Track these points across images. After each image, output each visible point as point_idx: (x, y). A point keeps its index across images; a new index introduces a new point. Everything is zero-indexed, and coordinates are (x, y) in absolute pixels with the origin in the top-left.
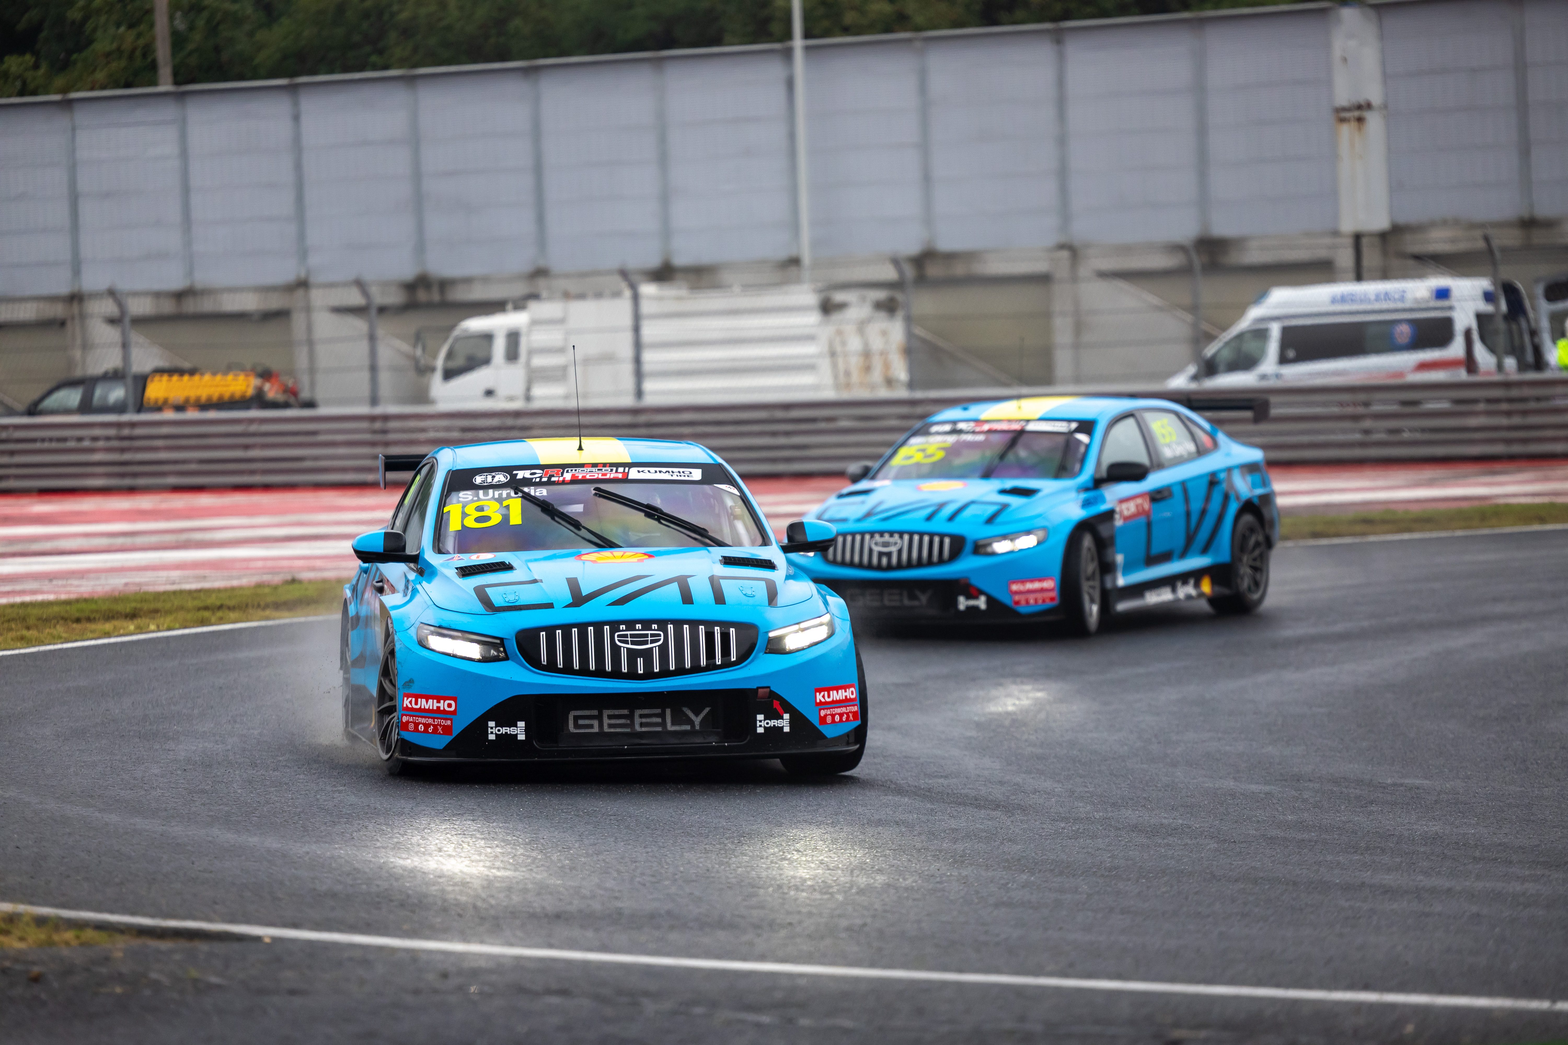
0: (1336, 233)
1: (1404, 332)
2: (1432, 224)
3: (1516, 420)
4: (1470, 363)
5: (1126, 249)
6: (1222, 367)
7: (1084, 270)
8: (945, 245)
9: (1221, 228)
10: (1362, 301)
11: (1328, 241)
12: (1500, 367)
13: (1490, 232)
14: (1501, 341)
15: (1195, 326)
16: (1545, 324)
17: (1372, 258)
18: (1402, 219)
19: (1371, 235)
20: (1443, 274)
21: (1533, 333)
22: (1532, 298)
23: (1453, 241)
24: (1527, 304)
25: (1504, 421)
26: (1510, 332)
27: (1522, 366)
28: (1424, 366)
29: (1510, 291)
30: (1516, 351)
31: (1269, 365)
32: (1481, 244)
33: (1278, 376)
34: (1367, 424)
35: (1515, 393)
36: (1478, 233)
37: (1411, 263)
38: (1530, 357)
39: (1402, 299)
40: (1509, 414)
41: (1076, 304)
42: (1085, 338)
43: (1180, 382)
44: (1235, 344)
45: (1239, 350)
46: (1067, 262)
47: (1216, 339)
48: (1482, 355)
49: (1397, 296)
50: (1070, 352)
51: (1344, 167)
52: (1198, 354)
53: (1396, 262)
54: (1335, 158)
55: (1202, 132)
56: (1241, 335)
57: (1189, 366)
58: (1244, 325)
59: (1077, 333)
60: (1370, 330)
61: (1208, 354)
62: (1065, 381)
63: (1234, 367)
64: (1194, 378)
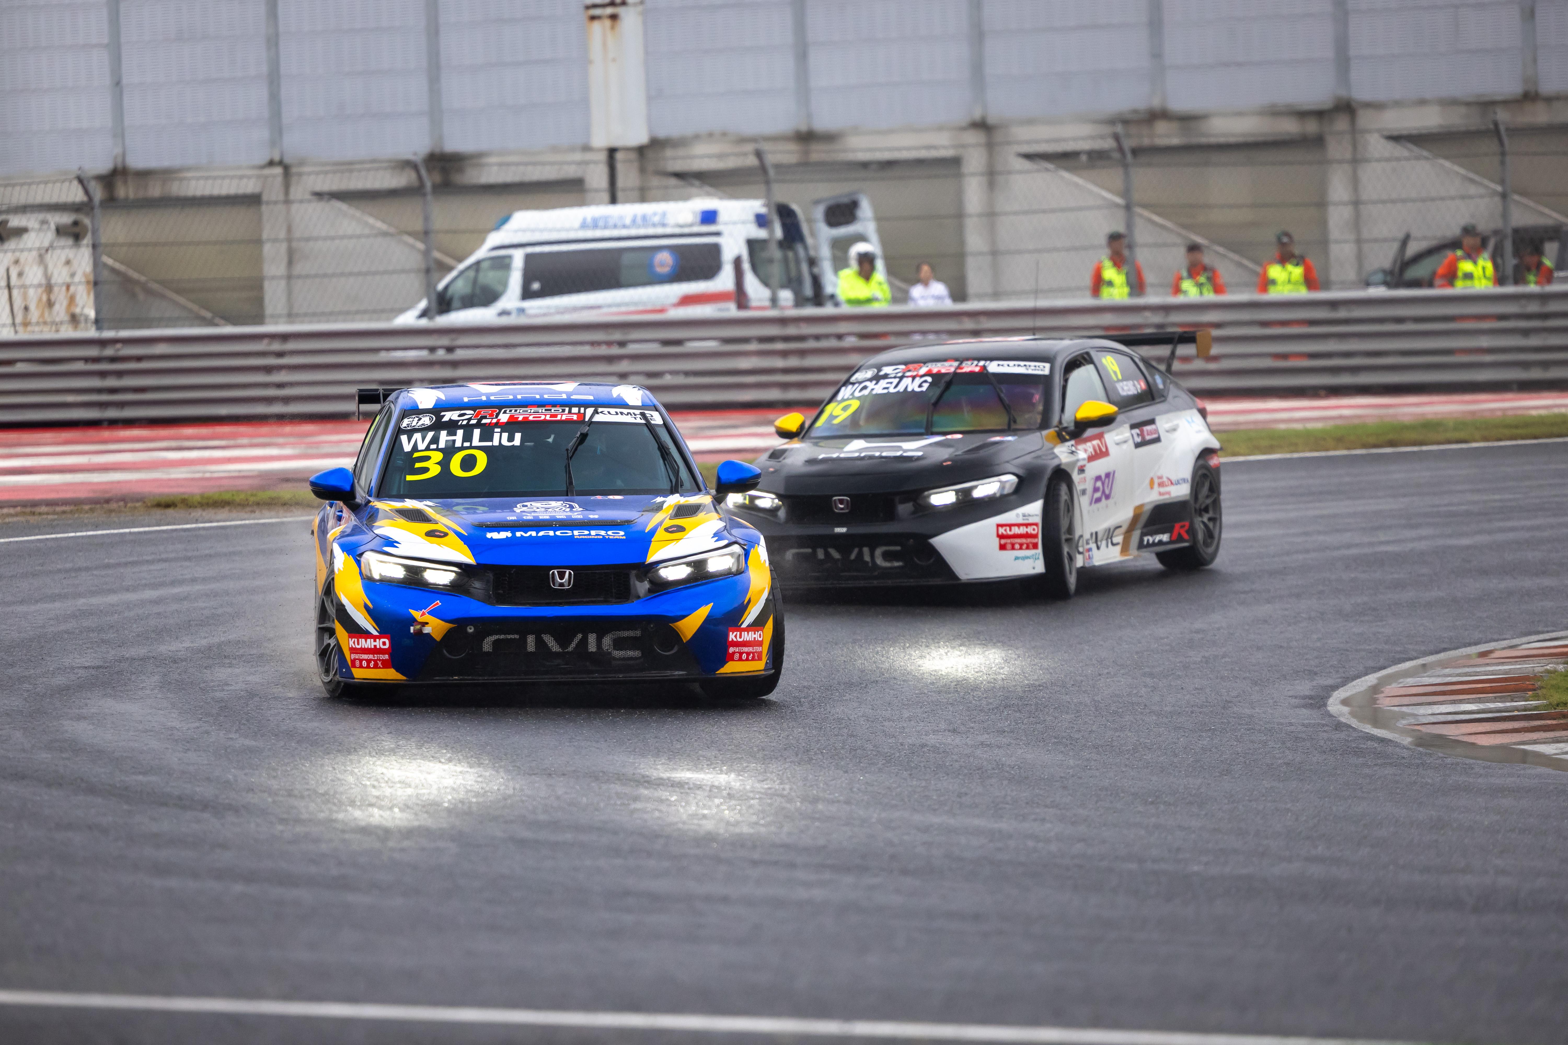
0: (587, 148)
1: (664, 261)
2: (697, 137)
3: (793, 362)
4: (740, 296)
5: (347, 166)
6: (456, 303)
7: (298, 191)
8: (137, 161)
9: (454, 144)
10: (616, 226)
11: (578, 156)
12: (774, 301)
13: (766, 147)
14: (776, 271)
15: (426, 253)
16: (825, 252)
17: (627, 176)
18: (661, 134)
19: (629, 149)
20: (709, 194)
21: (812, 262)
22: (810, 221)
23: (721, 156)
24: (805, 229)
25: (779, 363)
26: (786, 260)
27: (800, 301)
28: (687, 300)
29: (786, 214)
30: (793, 282)
31: (511, 299)
32: (751, 161)
33: (521, 311)
34: (623, 366)
35: (791, 331)
36: (750, 148)
37: (673, 181)
38: (808, 289)
39: (663, 224)
40: (784, 354)
41: (289, 230)
42: (298, 269)
43: (408, 319)
44: (471, 274)
45: (475, 281)
46: (279, 180)
47: (450, 269)
48: (753, 287)
49: (656, 219)
50: (283, 283)
51: (596, 72)
52: (430, 286)
53: (655, 181)
54: (586, 61)
55: (433, 30)
56: (478, 263)
57: (420, 300)
58: (481, 253)
59: (290, 263)
60: (626, 259)
61: (441, 286)
62: (276, 318)
63: (469, 302)
64: (424, 314)
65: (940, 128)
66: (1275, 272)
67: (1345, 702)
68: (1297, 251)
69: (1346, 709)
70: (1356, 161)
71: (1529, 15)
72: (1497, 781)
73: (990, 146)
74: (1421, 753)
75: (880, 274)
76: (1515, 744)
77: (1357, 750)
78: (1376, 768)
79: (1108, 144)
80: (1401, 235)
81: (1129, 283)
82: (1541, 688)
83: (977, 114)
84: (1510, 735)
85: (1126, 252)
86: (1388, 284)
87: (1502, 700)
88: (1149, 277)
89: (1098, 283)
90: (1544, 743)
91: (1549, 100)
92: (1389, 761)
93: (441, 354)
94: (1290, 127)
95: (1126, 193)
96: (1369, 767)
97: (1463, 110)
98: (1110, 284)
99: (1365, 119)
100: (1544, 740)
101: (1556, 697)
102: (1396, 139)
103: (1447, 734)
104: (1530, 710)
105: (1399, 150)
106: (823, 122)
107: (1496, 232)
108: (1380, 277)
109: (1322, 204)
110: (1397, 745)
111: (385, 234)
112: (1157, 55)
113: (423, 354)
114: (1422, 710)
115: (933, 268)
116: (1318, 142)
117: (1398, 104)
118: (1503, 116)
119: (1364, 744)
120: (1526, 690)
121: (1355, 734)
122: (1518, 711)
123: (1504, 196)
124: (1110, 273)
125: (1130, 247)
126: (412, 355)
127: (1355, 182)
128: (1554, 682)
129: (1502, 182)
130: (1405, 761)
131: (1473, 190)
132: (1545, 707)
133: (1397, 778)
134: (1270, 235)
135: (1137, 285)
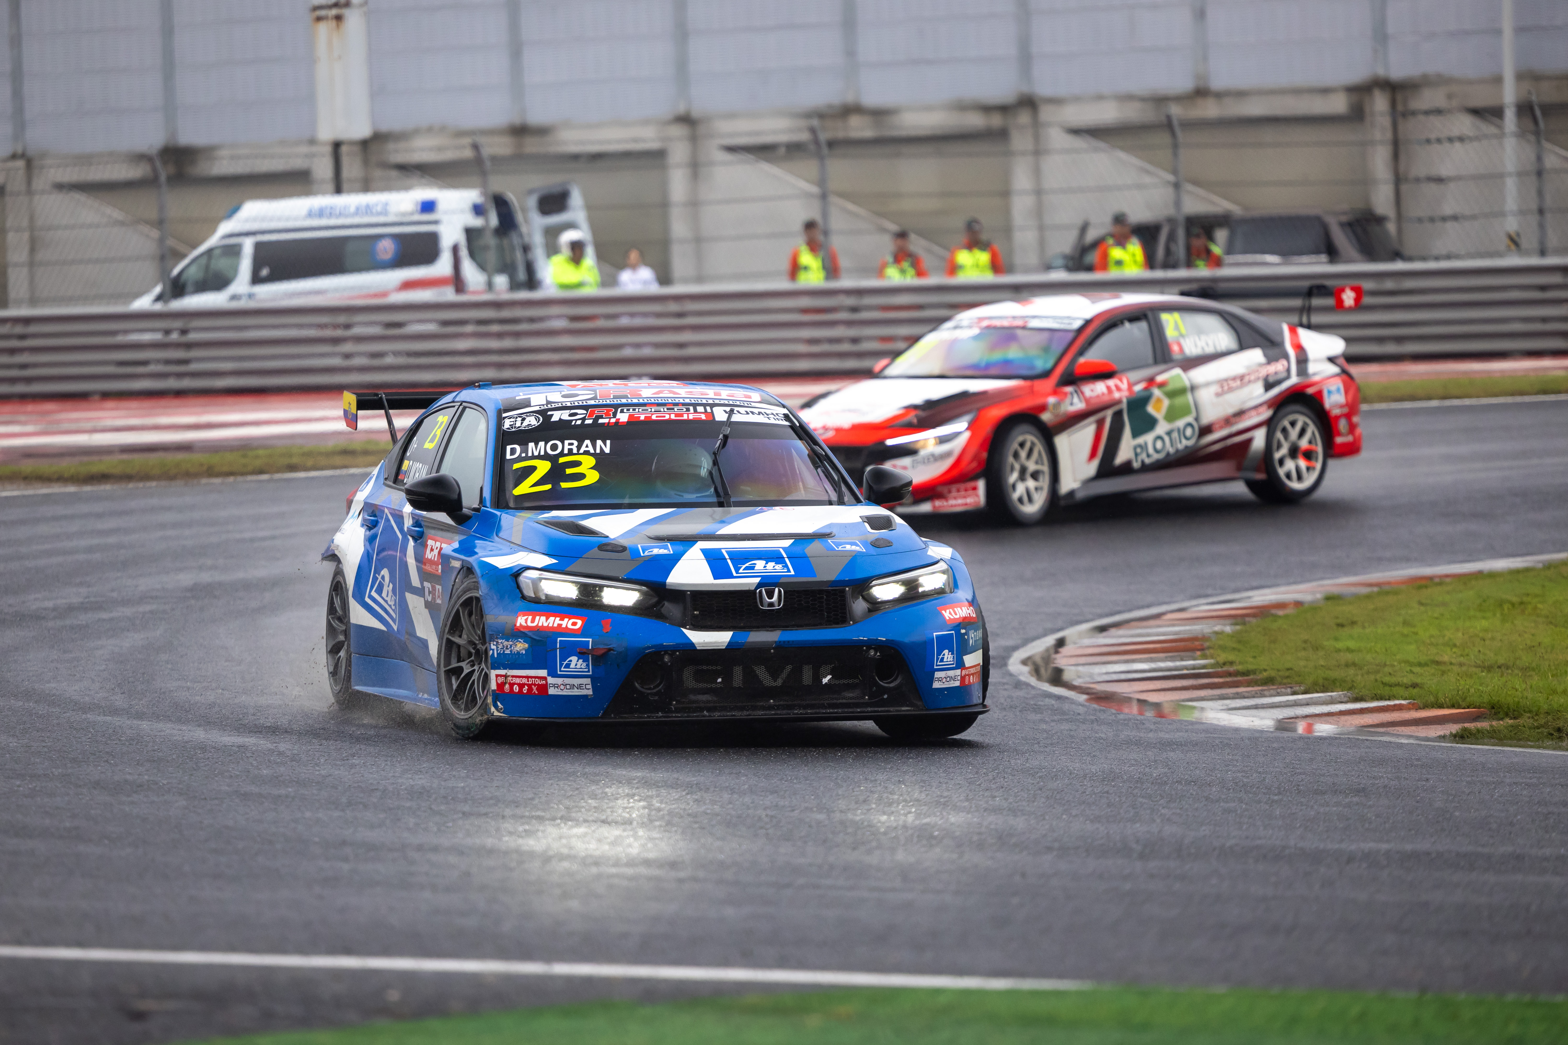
0: (312, 142)
1: (386, 248)
2: (416, 132)
3: (508, 343)
4: (457, 281)
5: (86, 159)
6: (190, 288)
7: (40, 182)
9: (187, 137)
10: (340, 215)
11: (304, 149)
12: (490, 286)
13: (482, 140)
14: (492, 257)
15: (161, 241)
16: (538, 240)
17: (352, 168)
18: (384, 127)
19: (352, 143)
20: (429, 185)
21: (526, 249)
22: (524, 210)
23: (440, 149)
24: (519, 217)
25: (494, 344)
26: (500, 247)
27: (514, 286)
28: (408, 285)
29: (501, 204)
30: (507, 268)
31: (241, 284)
32: (468, 153)
33: (251, 296)
34: (348, 347)
35: (506, 314)
36: (467, 141)
37: (394, 173)
38: (522, 275)
39: (385, 212)
40: (500, 335)
41: (32, 219)
42: (40, 256)
43: (144, 303)
44: (204, 261)
45: (207, 267)
46: (21, 173)
47: (183, 256)
48: (471, 273)
49: (379, 209)
50: (25, 271)
51: (322, 70)
52: (164, 273)
53: (378, 173)
54: (311, 61)
55: (168, 31)
56: (210, 252)
57: (155, 285)
58: (213, 241)
59: (33, 250)
60: (350, 247)
61: (176, 271)
62: (19, 303)
63: (203, 286)
64: (159, 298)
65: (646, 122)
66: (964, 257)
67: (1024, 662)
68: (984, 237)
69: (1026, 669)
70: (1038, 153)
71: (1200, 14)
72: (1167, 736)
73: (694, 139)
74: (1095, 710)
75: (589, 260)
76: (1184, 701)
77: (1036, 707)
78: (1053, 724)
79: (804, 136)
80: (1079, 222)
81: (824, 267)
82: (1209, 648)
83: (681, 108)
84: (1179, 692)
85: (820, 238)
86: (1070, 269)
87: (1172, 659)
88: (843, 262)
89: (795, 269)
90: (1212, 700)
91: (1219, 95)
92: (1065, 717)
93: (175, 336)
94: (975, 121)
95: (822, 182)
96: (1046, 722)
97: (1137, 105)
98: (806, 268)
99: (1046, 113)
100: (1210, 698)
101: (1223, 657)
102: (1076, 132)
103: (1122, 691)
104: (1199, 668)
105: (1079, 143)
106: (536, 116)
107: (1171, 221)
108: (1060, 262)
109: (1006, 194)
110: (1072, 702)
111: (122, 224)
112: (851, 53)
113: (158, 337)
114: (1097, 670)
115: (642, 254)
116: (1001, 135)
117: (1077, 99)
118: (1175, 110)
119: (1042, 701)
120: (1194, 650)
121: (1033, 692)
122: (1187, 669)
123: (1177, 186)
124: (807, 258)
125: (826, 233)
126: (147, 337)
127: (1037, 172)
128: (1221, 643)
129: (1175, 172)
130: (1081, 717)
131: (1147, 179)
132: (1212, 666)
133: (1072, 733)
134: (958, 222)
135: (831, 270)
